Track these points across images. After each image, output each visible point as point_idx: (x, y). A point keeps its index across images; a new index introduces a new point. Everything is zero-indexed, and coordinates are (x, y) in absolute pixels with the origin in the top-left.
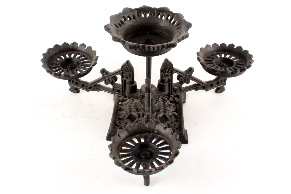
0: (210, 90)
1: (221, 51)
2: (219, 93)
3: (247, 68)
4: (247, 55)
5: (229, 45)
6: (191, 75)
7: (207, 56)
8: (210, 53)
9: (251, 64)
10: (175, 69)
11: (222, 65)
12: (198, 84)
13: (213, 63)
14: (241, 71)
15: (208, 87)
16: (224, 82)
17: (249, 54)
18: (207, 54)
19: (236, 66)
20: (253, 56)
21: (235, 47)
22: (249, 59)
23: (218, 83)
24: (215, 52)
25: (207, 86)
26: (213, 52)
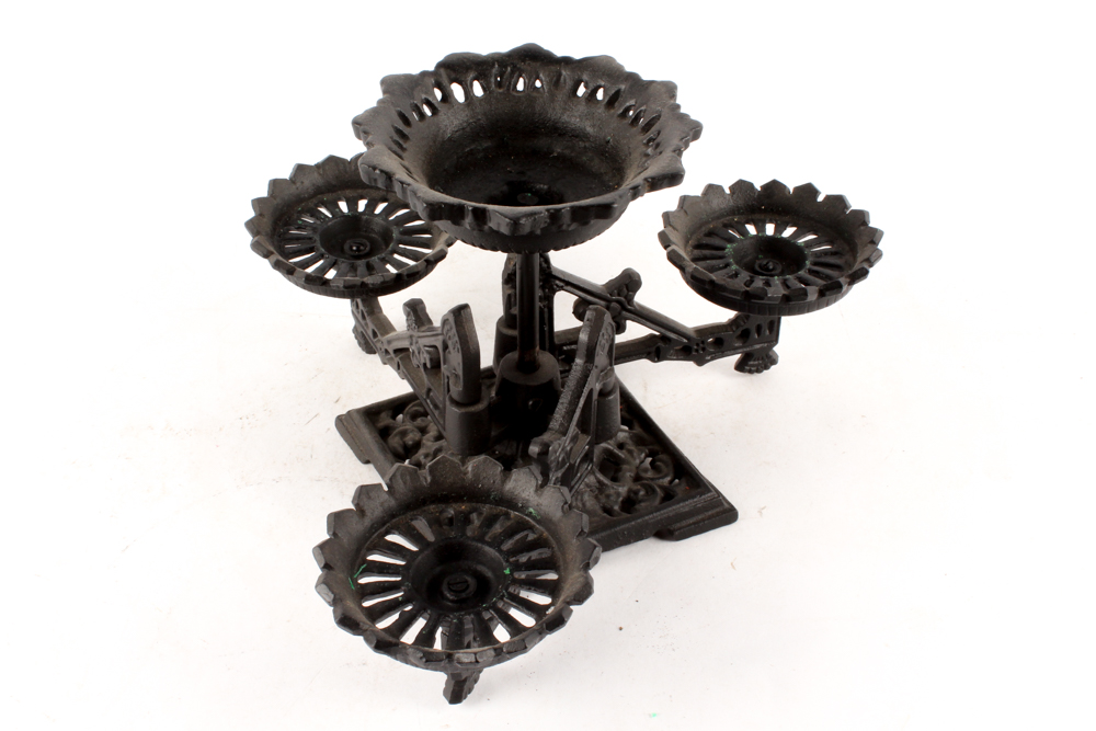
0: (713, 359)
1: (765, 211)
2: (750, 372)
3: (848, 280)
4: (862, 228)
5: (796, 189)
6: (630, 300)
7: (704, 229)
8: (718, 218)
9: (871, 266)
10: (561, 276)
11: (760, 266)
12: (663, 338)
13: (721, 258)
14: (822, 293)
15: (704, 349)
16: (771, 331)
17: (870, 225)
18: (707, 222)
19: (811, 272)
20: (882, 233)
21: (820, 199)
22: (866, 246)
23: (745, 335)
24: (739, 214)
25: (698, 345)
26: (734, 214)
